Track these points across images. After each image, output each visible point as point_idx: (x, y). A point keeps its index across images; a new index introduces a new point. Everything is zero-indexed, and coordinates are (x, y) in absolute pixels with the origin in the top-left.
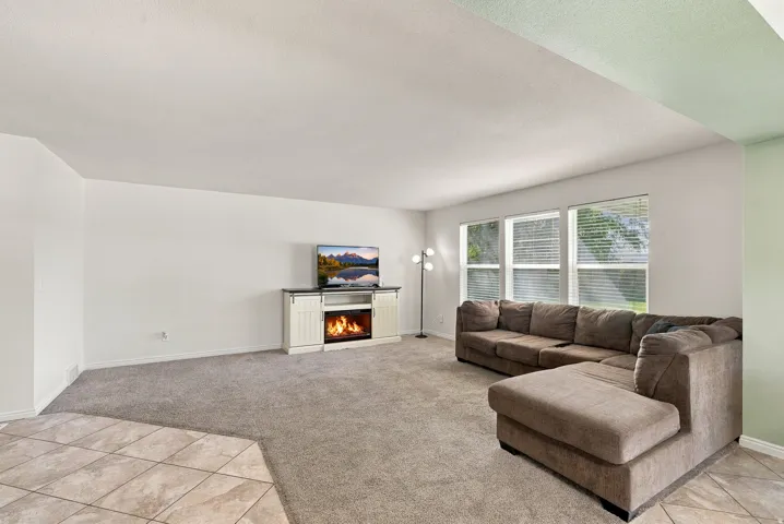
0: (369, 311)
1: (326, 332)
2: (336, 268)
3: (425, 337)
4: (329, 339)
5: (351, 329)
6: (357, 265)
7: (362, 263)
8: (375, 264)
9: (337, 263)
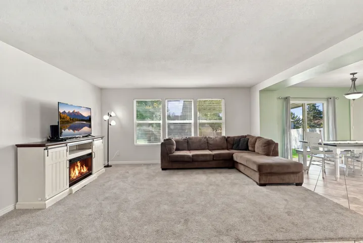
0: (90, 154)
1: (70, 177)
2: (68, 122)
3: (111, 166)
4: (73, 182)
5: (82, 171)
6: (80, 120)
7: (82, 119)
8: (89, 120)
9: (68, 117)
